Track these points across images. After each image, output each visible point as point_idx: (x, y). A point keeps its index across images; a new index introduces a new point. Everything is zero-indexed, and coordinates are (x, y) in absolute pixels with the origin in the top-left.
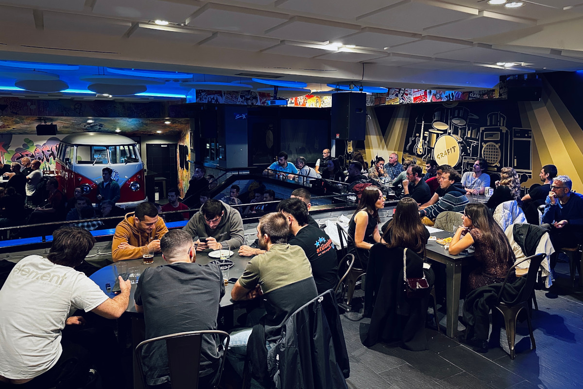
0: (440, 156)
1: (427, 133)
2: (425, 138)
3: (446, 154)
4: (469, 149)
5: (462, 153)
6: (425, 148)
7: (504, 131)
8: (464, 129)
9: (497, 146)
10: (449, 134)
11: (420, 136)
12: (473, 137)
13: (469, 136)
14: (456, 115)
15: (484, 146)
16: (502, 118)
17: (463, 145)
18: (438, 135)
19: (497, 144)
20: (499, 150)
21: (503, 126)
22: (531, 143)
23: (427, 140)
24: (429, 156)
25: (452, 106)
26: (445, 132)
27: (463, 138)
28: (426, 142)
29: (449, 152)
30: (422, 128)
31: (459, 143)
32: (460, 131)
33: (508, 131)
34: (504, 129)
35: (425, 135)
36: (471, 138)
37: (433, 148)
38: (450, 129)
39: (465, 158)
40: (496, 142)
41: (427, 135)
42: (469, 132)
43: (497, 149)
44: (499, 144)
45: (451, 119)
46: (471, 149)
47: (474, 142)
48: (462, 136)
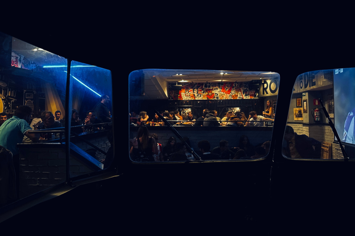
4: (10, 104)
5: (5, 108)
7: (35, 93)
8: (5, 90)
9: (32, 102)
12: (12, 96)
13: (9, 95)
15: (26, 102)
16: (34, 86)
17: (5, 101)
19: (32, 101)
20: (33, 105)
21: (34, 90)
27: (5, 96)
31: (3, 100)
32: (3, 91)
33: (37, 94)
36: (11, 97)
39: (7, 111)
40: (32, 99)
42: (10, 92)
43: (32, 104)
44: (33, 101)
46: (11, 104)
47: (13, 100)
48: (5, 95)
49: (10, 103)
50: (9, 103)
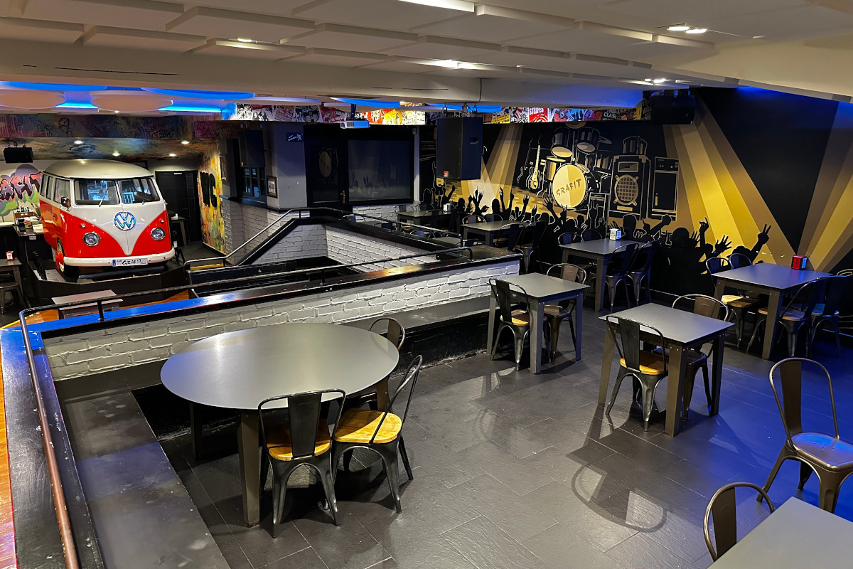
0: (560, 192)
1: (544, 161)
2: (541, 168)
3: (568, 189)
4: (598, 183)
5: (588, 188)
6: (542, 181)
7: (644, 161)
8: (592, 157)
9: (635, 180)
10: (573, 163)
11: (534, 166)
12: (603, 167)
14: (583, 138)
15: (618, 179)
16: (642, 145)
17: (590, 177)
18: (558, 165)
19: (634, 177)
20: (637, 185)
21: (643, 154)
22: (678, 177)
23: (544, 170)
24: (546, 191)
25: (578, 127)
26: (568, 160)
27: (591, 169)
28: (543, 173)
30: (538, 155)
31: (585, 175)
32: (587, 160)
33: (650, 161)
34: (644, 159)
35: (541, 164)
36: (601, 169)
37: (552, 182)
38: (575, 157)
40: (634, 175)
41: (544, 164)
42: (599, 161)
43: (634, 184)
44: (637, 178)
45: (576, 144)
46: (600, 183)
47: (605, 175)
48: (590, 166)
49: (599, 181)
50: (597, 181)
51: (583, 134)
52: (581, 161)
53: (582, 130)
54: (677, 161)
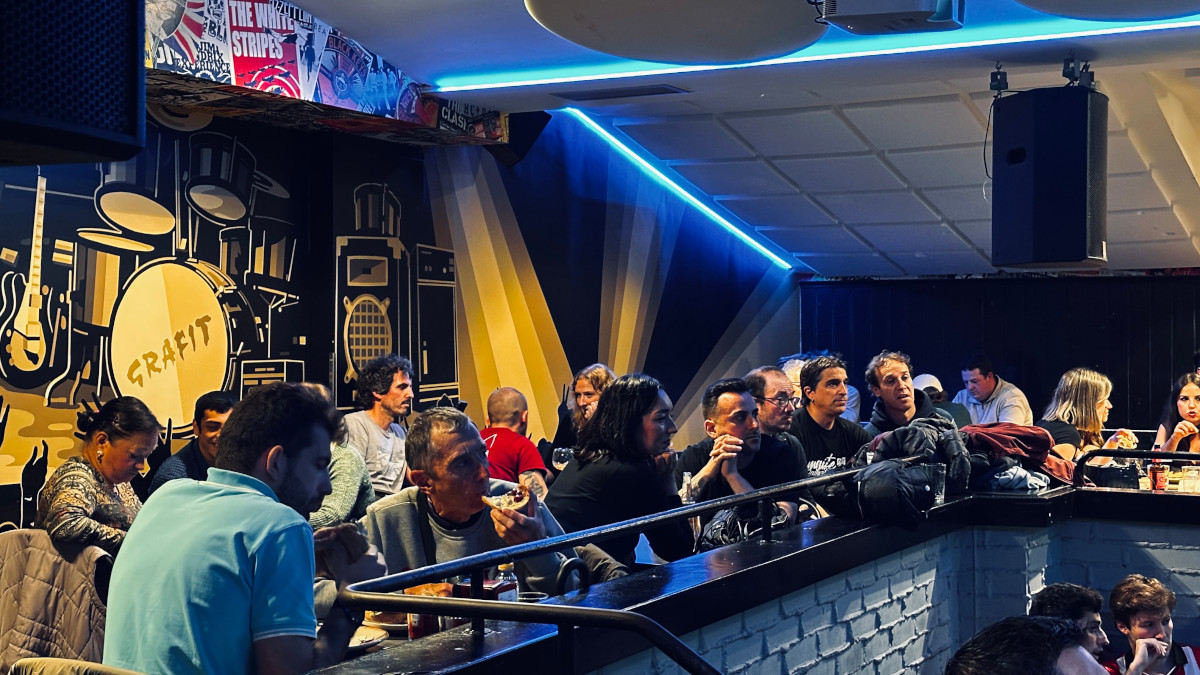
0: (142, 370)
1: (69, 246)
2: (54, 275)
3: (170, 357)
4: (262, 326)
6: (63, 334)
7: (397, 256)
8: (237, 239)
9: (383, 309)
10: (182, 258)
11: (23, 264)
12: (273, 273)
13: (259, 270)
14: (206, 171)
15: (350, 308)
17: (238, 309)
18: (129, 265)
21: (395, 236)
22: (455, 294)
23: (72, 285)
24: (86, 375)
25: (189, 126)
26: (161, 246)
27: (237, 279)
28: (66, 298)
29: (182, 347)
30: (39, 220)
31: (223, 298)
32: (223, 248)
33: (408, 255)
34: (397, 246)
35: (57, 257)
37: (108, 332)
38: (184, 235)
39: (249, 369)
41: (67, 259)
43: (382, 319)
44: (387, 301)
45: (185, 188)
46: (268, 326)
47: (280, 297)
49: (265, 321)
50: (258, 320)
51: (207, 154)
52: (207, 253)
53: (200, 139)
54: (452, 255)
